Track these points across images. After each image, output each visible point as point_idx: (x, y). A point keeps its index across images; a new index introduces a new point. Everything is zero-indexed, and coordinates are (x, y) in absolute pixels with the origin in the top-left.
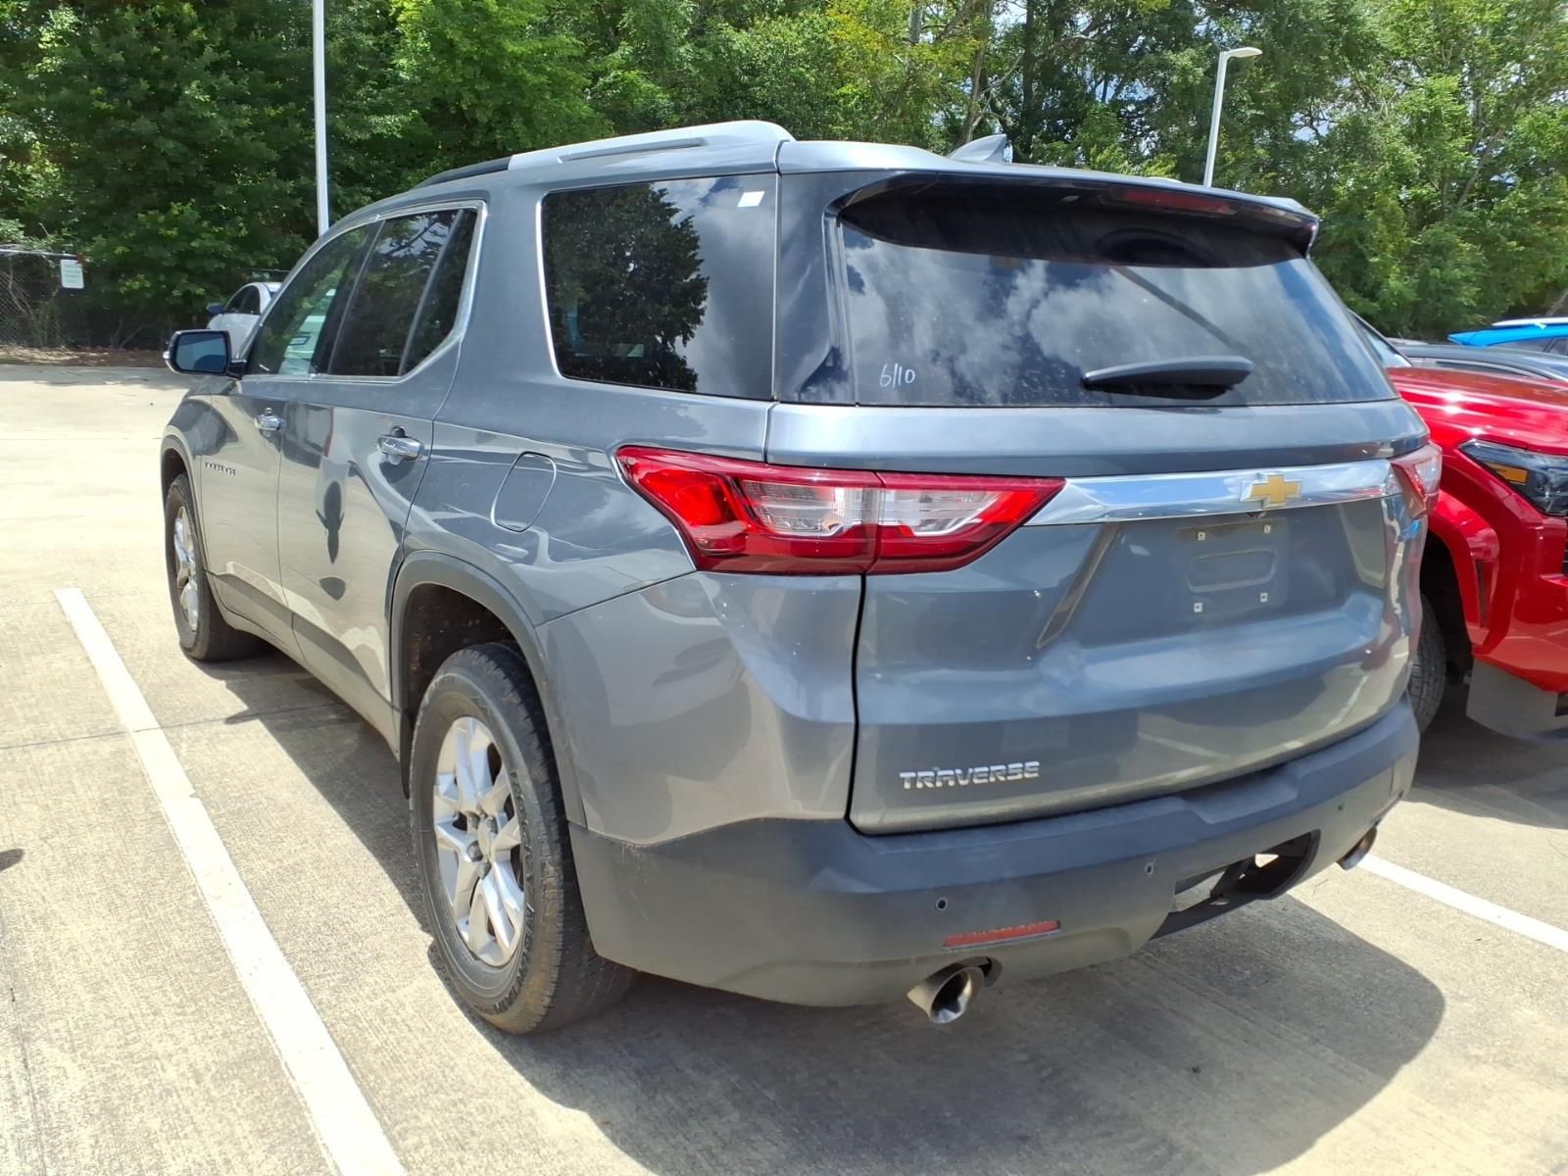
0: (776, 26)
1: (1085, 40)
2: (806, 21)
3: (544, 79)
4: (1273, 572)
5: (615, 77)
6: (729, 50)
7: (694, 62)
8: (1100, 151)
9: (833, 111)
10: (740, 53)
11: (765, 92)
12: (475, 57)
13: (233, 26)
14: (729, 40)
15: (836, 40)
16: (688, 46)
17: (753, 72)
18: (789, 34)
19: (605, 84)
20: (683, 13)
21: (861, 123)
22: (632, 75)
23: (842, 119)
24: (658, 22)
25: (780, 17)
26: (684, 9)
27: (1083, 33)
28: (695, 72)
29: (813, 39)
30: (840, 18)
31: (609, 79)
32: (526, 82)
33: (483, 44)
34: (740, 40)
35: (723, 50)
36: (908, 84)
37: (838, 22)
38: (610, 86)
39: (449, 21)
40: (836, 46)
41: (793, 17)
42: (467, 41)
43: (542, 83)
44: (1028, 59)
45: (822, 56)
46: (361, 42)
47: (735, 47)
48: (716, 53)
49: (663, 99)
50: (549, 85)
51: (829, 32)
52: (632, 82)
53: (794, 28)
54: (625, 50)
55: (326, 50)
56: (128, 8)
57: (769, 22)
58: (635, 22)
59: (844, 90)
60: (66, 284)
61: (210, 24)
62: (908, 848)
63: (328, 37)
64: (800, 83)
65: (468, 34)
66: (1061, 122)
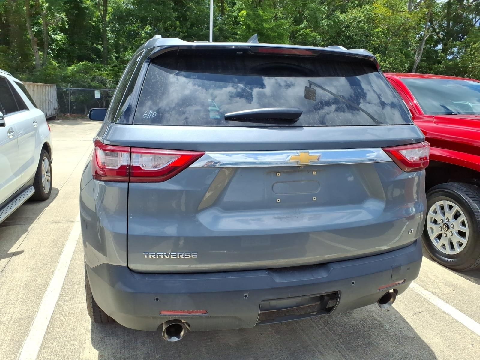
0: (355, 11)
1: (472, 5)
2: (365, 9)
3: (276, 34)
4: (319, 189)
5: (302, 32)
6: (339, 20)
7: (327, 25)
8: (474, 43)
9: (373, 37)
10: (342, 21)
11: (350, 33)
12: (256, 29)
13: (189, 26)
14: (339, 17)
15: (375, 14)
16: (325, 20)
17: (347, 27)
18: (358, 13)
19: (299, 34)
20: (323, 10)
21: (383, 40)
22: (308, 31)
23: (376, 39)
24: (315, 14)
25: (357, 8)
26: (324, 8)
27: (471, 3)
28: (327, 28)
29: (367, 14)
30: (377, 6)
31: (301, 33)
32: (271, 35)
33: (258, 25)
34: (342, 17)
35: (337, 21)
36: (400, 26)
37: (376, 8)
38: (301, 35)
39: (248, 19)
40: (375, 16)
41: (361, 7)
42: (254, 24)
43: (275, 35)
44: (449, 14)
45: (370, 20)
46: (224, 27)
47: (340, 19)
48: (335, 22)
49: (319, 38)
50: (277, 36)
51: (373, 11)
52: (308, 33)
53: (361, 11)
54: (305, 23)
55: (213, 30)
56: (161, 23)
57: (353, 10)
58: (309, 14)
59: (377, 30)
60: (96, 97)
61: (183, 26)
62: (147, 279)
63: (214, 26)
64: (362, 29)
65: (254, 22)
66: (460, 35)
